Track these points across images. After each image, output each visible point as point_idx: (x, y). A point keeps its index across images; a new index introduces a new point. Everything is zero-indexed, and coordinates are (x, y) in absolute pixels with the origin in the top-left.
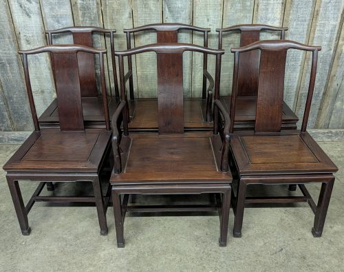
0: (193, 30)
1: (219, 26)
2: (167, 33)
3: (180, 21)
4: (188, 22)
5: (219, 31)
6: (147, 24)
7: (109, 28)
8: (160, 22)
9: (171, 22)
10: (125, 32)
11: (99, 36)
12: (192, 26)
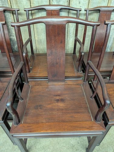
0: (69, 9)
1: (86, 7)
2: (53, 12)
3: (61, 3)
4: (66, 4)
5: (86, 11)
6: (39, 5)
7: (15, 7)
8: (48, 4)
9: (56, 4)
10: (25, 11)
11: (9, 14)
12: (69, 7)
